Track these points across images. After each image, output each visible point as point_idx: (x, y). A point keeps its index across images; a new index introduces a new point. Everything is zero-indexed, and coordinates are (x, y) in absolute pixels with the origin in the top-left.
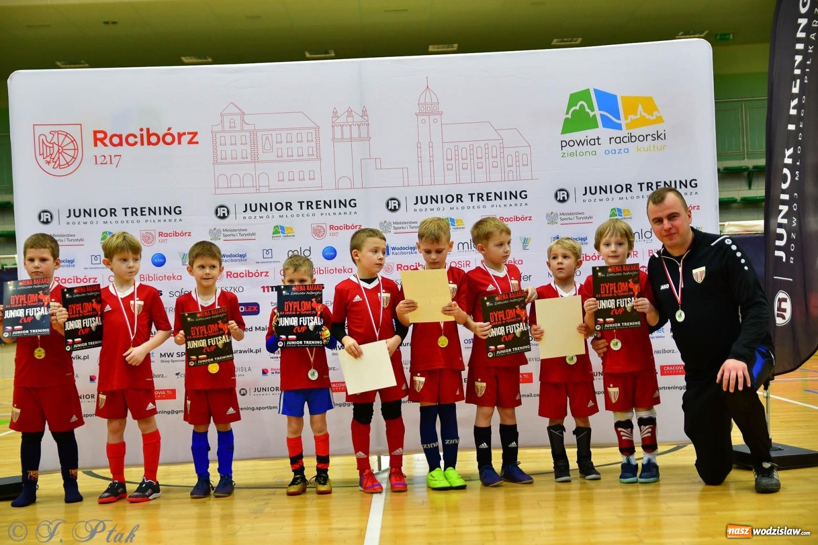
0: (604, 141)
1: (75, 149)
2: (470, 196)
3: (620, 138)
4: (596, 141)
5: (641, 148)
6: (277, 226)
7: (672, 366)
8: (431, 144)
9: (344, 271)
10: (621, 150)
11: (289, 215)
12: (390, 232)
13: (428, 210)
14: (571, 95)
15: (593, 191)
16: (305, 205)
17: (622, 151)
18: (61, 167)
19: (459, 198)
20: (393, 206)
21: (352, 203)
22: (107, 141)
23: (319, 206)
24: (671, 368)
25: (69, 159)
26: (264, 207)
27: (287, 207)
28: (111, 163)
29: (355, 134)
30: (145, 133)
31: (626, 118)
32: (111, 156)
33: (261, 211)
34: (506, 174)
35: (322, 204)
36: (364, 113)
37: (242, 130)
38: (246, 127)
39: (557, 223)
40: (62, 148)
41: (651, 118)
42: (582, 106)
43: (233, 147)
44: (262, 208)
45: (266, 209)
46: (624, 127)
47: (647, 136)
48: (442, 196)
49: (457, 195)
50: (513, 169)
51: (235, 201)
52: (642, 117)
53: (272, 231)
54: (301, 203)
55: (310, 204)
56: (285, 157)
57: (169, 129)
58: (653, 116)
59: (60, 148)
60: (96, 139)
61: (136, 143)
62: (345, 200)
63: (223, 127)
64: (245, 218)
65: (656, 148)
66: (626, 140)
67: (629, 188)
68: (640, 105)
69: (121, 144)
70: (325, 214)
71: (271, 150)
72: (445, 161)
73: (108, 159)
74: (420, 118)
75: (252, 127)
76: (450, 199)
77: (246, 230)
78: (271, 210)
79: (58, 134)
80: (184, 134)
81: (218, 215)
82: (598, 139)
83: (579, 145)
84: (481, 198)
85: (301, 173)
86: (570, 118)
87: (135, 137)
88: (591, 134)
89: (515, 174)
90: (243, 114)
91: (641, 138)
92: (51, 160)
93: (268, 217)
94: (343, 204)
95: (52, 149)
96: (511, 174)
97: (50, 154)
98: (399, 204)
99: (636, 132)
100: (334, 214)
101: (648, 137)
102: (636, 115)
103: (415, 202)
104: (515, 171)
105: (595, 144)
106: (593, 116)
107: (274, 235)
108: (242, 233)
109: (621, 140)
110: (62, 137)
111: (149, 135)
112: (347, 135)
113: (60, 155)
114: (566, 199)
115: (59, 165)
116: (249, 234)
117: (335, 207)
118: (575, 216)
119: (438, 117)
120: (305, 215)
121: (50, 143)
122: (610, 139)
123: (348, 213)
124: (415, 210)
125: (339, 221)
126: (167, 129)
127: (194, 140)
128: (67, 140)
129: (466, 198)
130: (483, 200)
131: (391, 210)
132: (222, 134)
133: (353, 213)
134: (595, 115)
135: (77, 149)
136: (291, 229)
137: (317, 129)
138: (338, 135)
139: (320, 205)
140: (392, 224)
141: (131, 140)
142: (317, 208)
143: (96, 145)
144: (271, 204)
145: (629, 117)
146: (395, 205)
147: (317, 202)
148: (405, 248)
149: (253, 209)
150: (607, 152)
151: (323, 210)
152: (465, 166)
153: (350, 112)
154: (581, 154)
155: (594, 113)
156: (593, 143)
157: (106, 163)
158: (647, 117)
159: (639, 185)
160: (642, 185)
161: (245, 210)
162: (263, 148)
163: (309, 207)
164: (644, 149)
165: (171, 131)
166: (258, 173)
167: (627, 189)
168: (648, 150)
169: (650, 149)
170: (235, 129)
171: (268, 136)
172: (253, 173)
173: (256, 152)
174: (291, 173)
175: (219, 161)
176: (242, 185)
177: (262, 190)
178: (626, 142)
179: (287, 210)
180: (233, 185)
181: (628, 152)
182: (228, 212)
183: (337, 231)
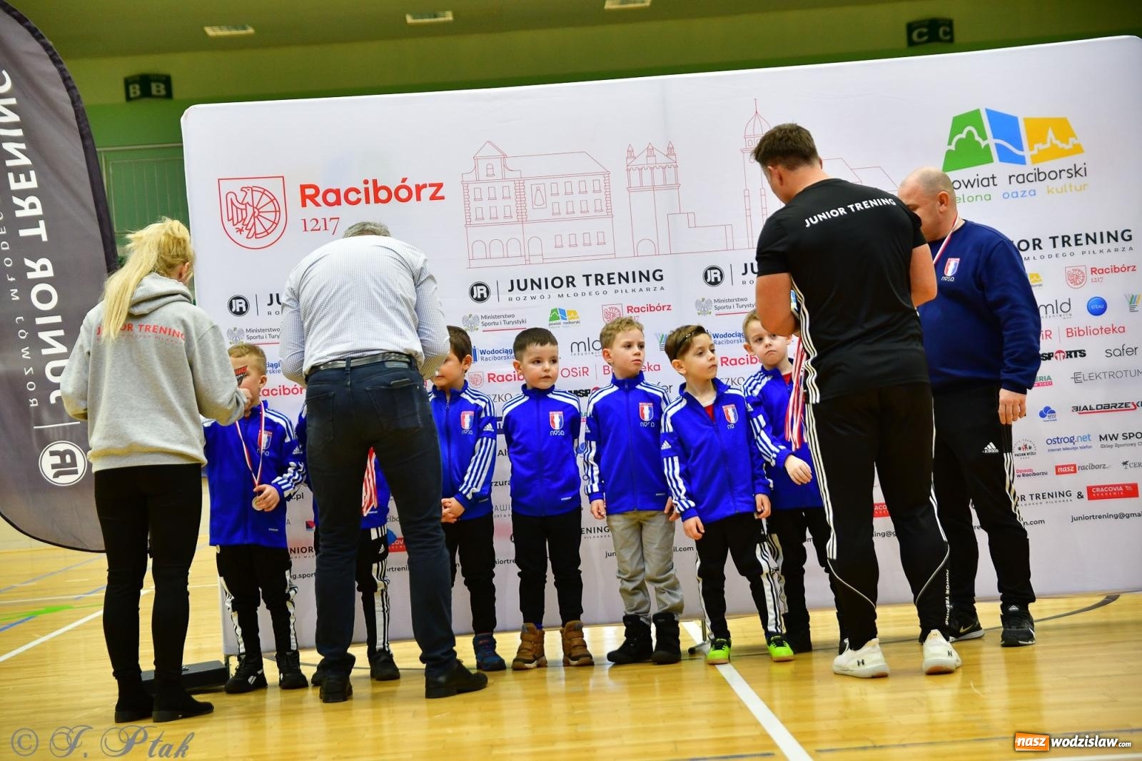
0: (1002, 180)
1: (276, 211)
3: (1023, 175)
4: (991, 180)
5: (1053, 189)
7: (1103, 486)
8: (763, 190)
9: (649, 368)
10: (1025, 191)
11: (571, 294)
12: (710, 313)
14: (955, 118)
16: (592, 280)
17: (1027, 194)
18: (258, 236)
20: (713, 277)
21: (657, 275)
22: (319, 199)
23: (612, 281)
24: (1103, 491)
25: (268, 224)
26: (537, 284)
27: (568, 282)
28: (326, 229)
29: (659, 181)
30: (370, 186)
31: (1031, 148)
32: (325, 219)
33: (532, 289)
35: (616, 277)
36: (671, 151)
37: (504, 179)
38: (508, 175)
40: (258, 210)
41: (1067, 147)
42: (970, 133)
43: (492, 203)
45: (540, 287)
46: (1028, 160)
47: (1060, 172)
51: (497, 277)
52: (1054, 146)
53: (549, 316)
54: (587, 276)
55: (599, 277)
56: (563, 215)
57: (404, 180)
58: (1067, 143)
59: (256, 210)
60: (304, 197)
61: (359, 201)
62: (648, 272)
63: (477, 174)
64: (510, 299)
65: (1073, 188)
66: (1031, 178)
67: (1037, 244)
68: (1050, 128)
69: (338, 202)
70: (620, 291)
71: (544, 206)
73: (321, 223)
75: (517, 175)
77: (513, 316)
78: (547, 287)
79: (252, 191)
80: (425, 186)
81: (475, 297)
82: (993, 178)
83: (966, 187)
85: (586, 236)
86: (954, 149)
87: (358, 192)
88: (983, 171)
90: (505, 156)
91: (1053, 175)
92: (244, 226)
93: (542, 297)
94: (644, 276)
95: (244, 211)
97: (242, 219)
98: (722, 275)
99: (1046, 167)
100: (633, 290)
101: (1062, 173)
102: (1044, 143)
103: (744, 272)
105: (988, 185)
106: (985, 146)
107: (551, 322)
108: (508, 320)
109: (1024, 178)
110: (257, 195)
111: (377, 190)
112: (647, 182)
113: (256, 219)
115: (255, 234)
116: (517, 322)
117: (634, 281)
120: (593, 293)
121: (242, 204)
122: (1010, 177)
123: (652, 289)
124: (744, 283)
125: (640, 300)
126: (401, 180)
127: (438, 195)
128: (265, 200)
131: (711, 283)
132: (476, 186)
133: (658, 289)
134: (987, 146)
135: (279, 211)
136: (575, 313)
137: (607, 174)
138: (635, 182)
139: (613, 278)
140: (713, 301)
141: (353, 196)
142: (609, 283)
143: (304, 205)
144: (546, 279)
145: (1036, 146)
146: (716, 276)
147: (609, 275)
148: (732, 335)
150: (1007, 195)
151: (617, 286)
153: (650, 150)
154: (971, 199)
155: (986, 142)
156: (987, 184)
157: (319, 230)
158: (1061, 145)
159: (1052, 240)
160: (1056, 239)
161: (510, 288)
162: (533, 203)
163: (599, 282)
164: (1057, 190)
165: (406, 183)
166: (527, 237)
167: (1034, 245)
168: (1062, 192)
169: (1064, 189)
170: (495, 178)
171: (539, 186)
172: (520, 237)
173: (523, 208)
174: (573, 237)
175: (474, 222)
176: (506, 254)
177: (533, 260)
178: (1032, 181)
179: (568, 286)
180: (493, 255)
181: (1035, 194)
182: (488, 292)
183: (638, 314)
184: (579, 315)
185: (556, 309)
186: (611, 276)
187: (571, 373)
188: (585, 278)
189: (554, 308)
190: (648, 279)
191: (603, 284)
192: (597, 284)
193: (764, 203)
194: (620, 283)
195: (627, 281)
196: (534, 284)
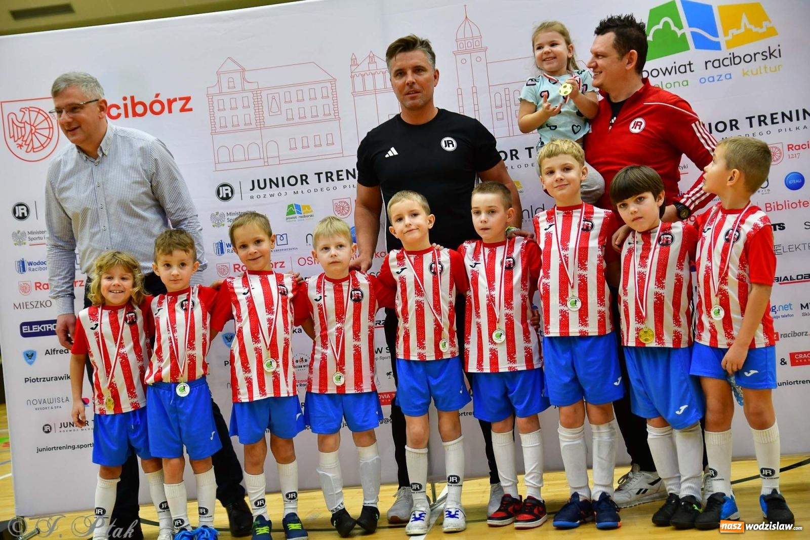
0: (698, 66)
1: (50, 128)
2: (527, 150)
3: (719, 60)
4: (688, 67)
5: (748, 71)
6: (292, 205)
7: (806, 353)
8: (474, 88)
10: (721, 76)
11: (305, 191)
14: (650, 10)
16: (323, 177)
17: (723, 77)
18: (35, 150)
19: (515, 154)
23: (340, 177)
24: (805, 356)
25: (43, 140)
26: (274, 183)
27: (302, 180)
30: (129, 102)
31: (725, 34)
33: (271, 187)
35: (344, 174)
37: (243, 90)
38: (247, 86)
40: (35, 127)
41: (761, 31)
42: (667, 24)
43: (235, 112)
44: (272, 184)
45: (277, 186)
46: (723, 45)
47: (755, 55)
51: (240, 179)
52: (748, 31)
53: (286, 211)
54: (319, 174)
55: (329, 175)
57: (157, 95)
58: (762, 28)
59: (33, 128)
61: (119, 115)
63: (220, 88)
64: (252, 197)
65: (768, 69)
66: (727, 62)
67: (734, 124)
68: (743, 14)
70: (348, 187)
71: (279, 113)
72: (494, 109)
74: (459, 57)
75: (254, 86)
78: (284, 186)
79: (30, 111)
80: (175, 100)
81: (221, 196)
82: (690, 64)
83: (664, 74)
85: (317, 138)
86: (651, 40)
87: (118, 107)
88: (680, 58)
90: (244, 70)
91: (748, 59)
92: (23, 142)
93: (280, 194)
95: (23, 129)
97: (22, 136)
99: (740, 51)
101: (757, 56)
102: (739, 28)
105: (686, 72)
106: (681, 35)
107: (288, 217)
109: (721, 63)
110: (33, 115)
111: (134, 105)
112: (369, 86)
113: (33, 136)
115: (33, 148)
119: (482, 55)
121: (21, 123)
122: (706, 63)
126: (155, 95)
127: (187, 107)
128: (40, 118)
129: (523, 154)
132: (220, 97)
135: (53, 128)
136: (309, 207)
137: (333, 81)
138: (359, 88)
139: (341, 175)
142: (339, 179)
144: (283, 178)
145: (731, 32)
147: (338, 172)
149: (262, 185)
150: (703, 81)
151: (345, 182)
154: (669, 86)
155: (682, 31)
156: (684, 71)
158: (754, 30)
159: (748, 120)
160: (753, 119)
161: (252, 188)
162: (270, 110)
164: (752, 71)
165: (159, 98)
166: (265, 142)
167: (731, 126)
168: (757, 73)
169: (759, 72)
170: (234, 90)
171: (275, 95)
172: (259, 142)
173: (261, 115)
174: (305, 140)
175: (218, 130)
176: (247, 157)
177: (271, 161)
178: (728, 65)
179: (302, 184)
180: (236, 158)
181: (731, 78)
182: (232, 192)
185: (292, 204)
186: (340, 173)
187: (307, 262)
188: (317, 175)
189: (291, 204)
191: (333, 180)
193: (475, 99)
196: (272, 183)
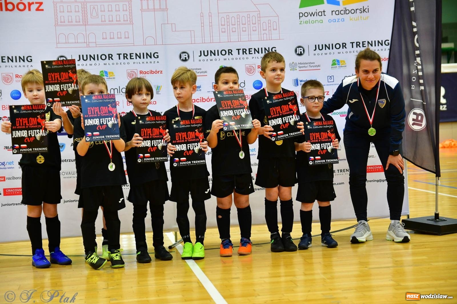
0: (328, 13)
2: (237, 50)
7: (372, 166)
8: (210, 14)
11: (111, 63)
13: (209, 60)
15: (321, 48)
16: (122, 56)
17: (340, 20)
19: (230, 52)
20: (184, 57)
21: (154, 55)
24: (372, 168)
27: (109, 57)
29: (157, 7)
30: (3, 2)
33: (90, 60)
34: (262, 36)
35: (134, 55)
37: (76, 2)
39: (296, 70)
43: (70, 14)
45: (94, 59)
46: (341, 3)
48: (218, 51)
49: (229, 50)
50: (267, 32)
51: (72, 53)
54: (119, 55)
55: (125, 55)
56: (107, 22)
62: (151, 53)
64: (79, 65)
65: (362, 19)
66: (342, 12)
67: (344, 45)
70: (136, 63)
71: (97, 17)
72: (220, 26)
76: (223, 53)
78: (98, 60)
82: (324, 12)
83: (311, 16)
84: (245, 52)
85: (119, 33)
88: (319, 8)
89: (268, 36)
91: (353, 11)
93: (95, 64)
94: (149, 56)
96: (265, 36)
98: (188, 56)
99: (350, 7)
100: (143, 63)
101: (357, 11)
103: (200, 55)
104: (268, 33)
109: (340, 12)
112: (151, 7)
114: (302, 53)
117: (144, 58)
118: (308, 65)
120: (122, 63)
122: (332, 12)
124: (200, 61)
125: (146, 68)
129: (235, 52)
130: (246, 54)
131: (183, 60)
132: (61, 4)
133: (156, 62)
136: (113, 73)
137: (130, 1)
138: (145, 7)
139: (133, 56)
142: (131, 58)
144: (98, 55)
146: (185, 56)
150: (330, 21)
151: (135, 60)
152: (234, 30)
154: (313, 22)
156: (321, 15)
159: (351, 44)
160: (353, 44)
161: (79, 59)
162: (91, 15)
163: (125, 58)
164: (354, 18)
166: (88, 33)
167: (343, 46)
168: (357, 20)
170: (71, 1)
171: (95, 6)
172: (84, 33)
173: (86, 17)
174: (112, 34)
175: (59, 24)
176: (76, 41)
177: (91, 45)
178: (343, 14)
180: (70, 41)
181: (344, 21)
183: (145, 75)
184: (115, 74)
186: (132, 55)
189: (102, 70)
190: (151, 57)
191: (127, 59)
192: (124, 59)
193: (210, 20)
194: (136, 58)
195: (140, 58)
196: (91, 58)
